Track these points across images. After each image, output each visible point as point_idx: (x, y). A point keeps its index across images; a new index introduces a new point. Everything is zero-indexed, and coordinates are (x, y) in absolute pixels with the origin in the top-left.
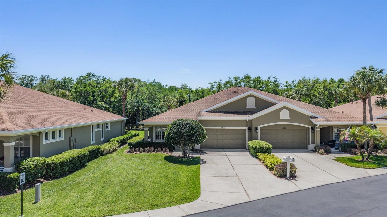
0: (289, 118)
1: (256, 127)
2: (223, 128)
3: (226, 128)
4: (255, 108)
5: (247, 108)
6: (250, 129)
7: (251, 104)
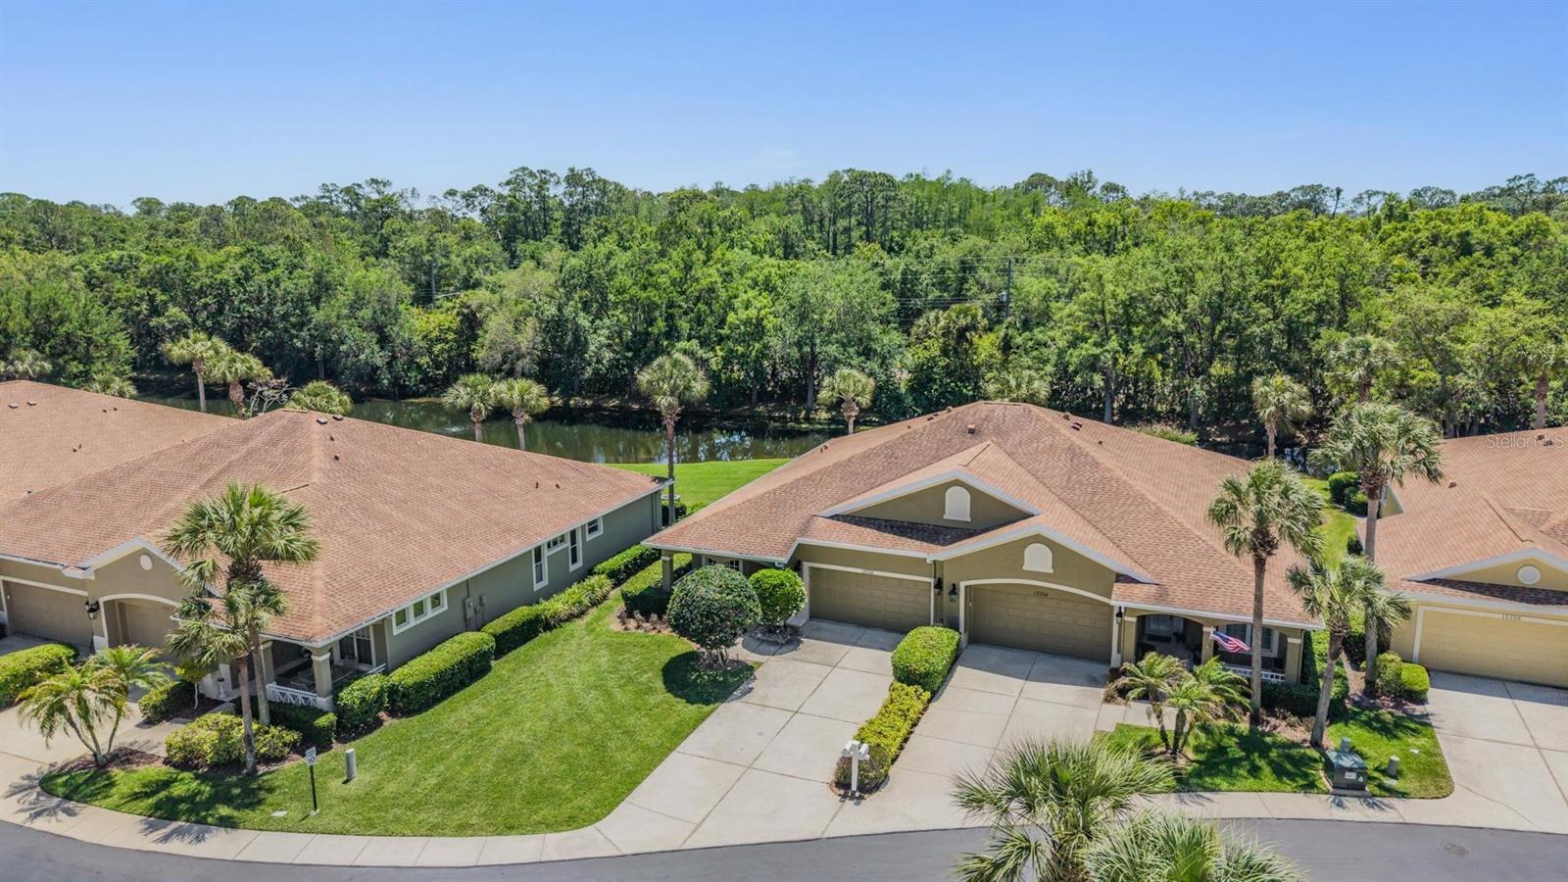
0: (1052, 571)
1: (954, 585)
2: (868, 572)
3: (876, 573)
4: (969, 520)
5: (945, 517)
6: (939, 585)
7: (957, 507)
